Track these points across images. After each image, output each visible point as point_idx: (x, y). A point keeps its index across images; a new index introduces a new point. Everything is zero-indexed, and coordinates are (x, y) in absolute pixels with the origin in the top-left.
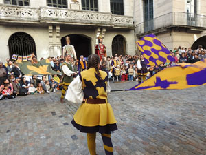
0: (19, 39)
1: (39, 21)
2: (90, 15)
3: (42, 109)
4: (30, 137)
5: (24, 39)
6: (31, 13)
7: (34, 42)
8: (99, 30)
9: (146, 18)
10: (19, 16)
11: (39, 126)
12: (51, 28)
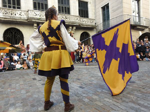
0: (12, 33)
1: (27, 20)
2: (64, 17)
3: (25, 77)
4: (12, 92)
5: (15, 33)
6: (21, 14)
7: (23, 35)
8: (71, 28)
9: (104, 20)
10: (12, 16)
11: (21, 86)
12: (35, 25)
